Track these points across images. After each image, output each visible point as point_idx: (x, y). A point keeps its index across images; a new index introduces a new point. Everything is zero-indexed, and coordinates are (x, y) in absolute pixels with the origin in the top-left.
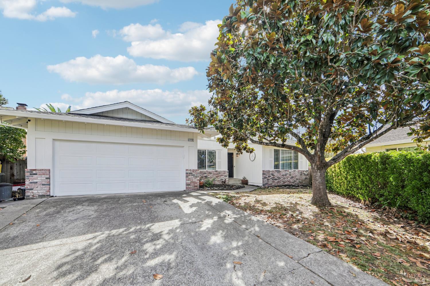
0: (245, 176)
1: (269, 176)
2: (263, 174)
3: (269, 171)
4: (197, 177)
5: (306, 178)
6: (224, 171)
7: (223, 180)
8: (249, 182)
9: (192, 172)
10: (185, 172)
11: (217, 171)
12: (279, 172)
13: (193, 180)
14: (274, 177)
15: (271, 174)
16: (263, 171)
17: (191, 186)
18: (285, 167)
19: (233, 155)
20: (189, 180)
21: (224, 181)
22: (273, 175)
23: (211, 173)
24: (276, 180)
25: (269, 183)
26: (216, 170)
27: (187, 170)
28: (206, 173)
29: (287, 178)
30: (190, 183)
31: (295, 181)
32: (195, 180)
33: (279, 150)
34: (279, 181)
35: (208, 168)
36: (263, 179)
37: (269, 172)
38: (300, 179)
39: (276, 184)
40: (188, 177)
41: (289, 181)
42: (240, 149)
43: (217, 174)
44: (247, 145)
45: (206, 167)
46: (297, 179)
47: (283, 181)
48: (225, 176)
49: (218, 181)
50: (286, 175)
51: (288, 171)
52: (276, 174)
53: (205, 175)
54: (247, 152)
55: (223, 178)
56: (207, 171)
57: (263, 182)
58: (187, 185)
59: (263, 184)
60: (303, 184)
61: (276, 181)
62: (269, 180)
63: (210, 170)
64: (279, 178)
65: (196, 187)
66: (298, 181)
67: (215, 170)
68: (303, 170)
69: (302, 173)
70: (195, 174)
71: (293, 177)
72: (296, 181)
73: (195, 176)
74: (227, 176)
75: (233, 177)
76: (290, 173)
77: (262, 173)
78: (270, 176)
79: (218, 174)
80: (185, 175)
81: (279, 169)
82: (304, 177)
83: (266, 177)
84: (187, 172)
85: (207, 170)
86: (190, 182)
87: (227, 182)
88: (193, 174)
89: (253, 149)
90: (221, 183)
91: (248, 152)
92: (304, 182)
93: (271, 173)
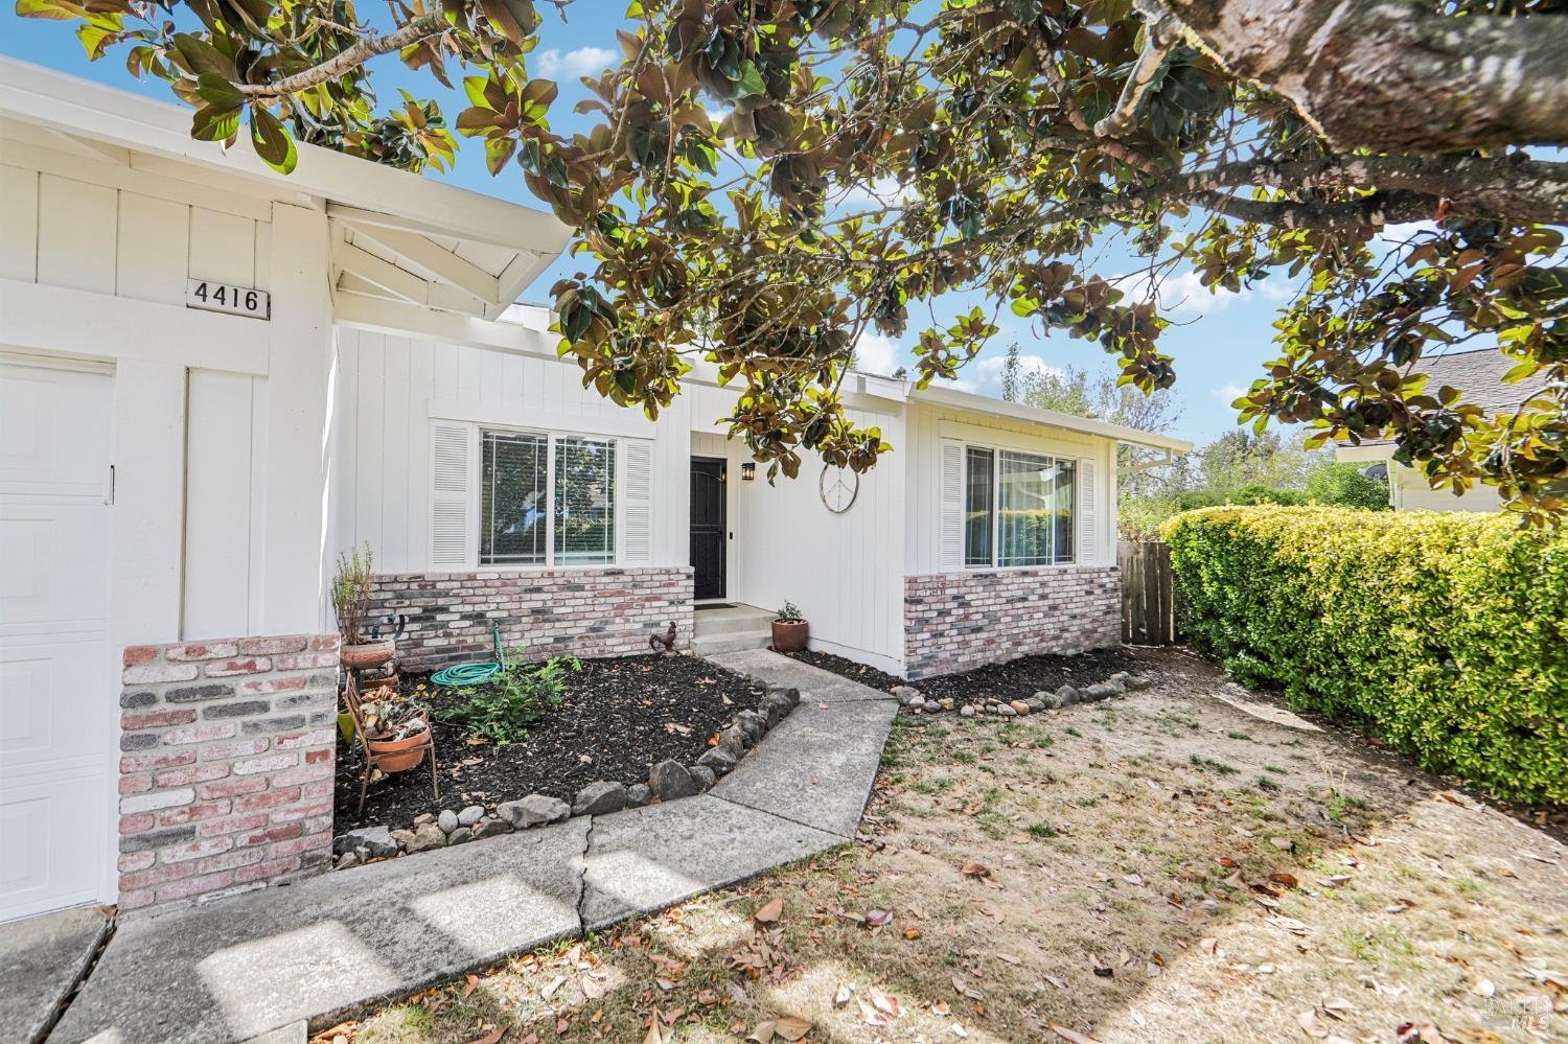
0: (794, 603)
1: (941, 613)
2: (912, 601)
3: (941, 583)
4: (299, 722)
5: (1109, 610)
6: (668, 572)
7: (658, 624)
8: (814, 632)
9: (215, 669)
10: (108, 683)
11: (621, 572)
12: (991, 580)
13: (241, 769)
14: (967, 617)
15: (955, 598)
16: (912, 581)
17: (206, 848)
18: (1013, 550)
19: (725, 471)
20: (178, 776)
21: (663, 631)
22: (965, 605)
23: (581, 588)
24: (979, 630)
25: (942, 655)
26: (618, 565)
27: (135, 656)
28: (539, 590)
29: (1031, 618)
30: (194, 811)
31: (1064, 630)
32: (269, 763)
33: (992, 454)
34: (993, 635)
35: (558, 548)
36: (907, 630)
37: (943, 589)
38: (1084, 616)
39: (979, 656)
40: (150, 741)
41: (1036, 634)
42: (777, 436)
43: (620, 593)
44: (828, 406)
45: (542, 549)
46: (1074, 617)
47: (1011, 637)
48: (672, 603)
49: (631, 634)
50: (1024, 599)
51: (1035, 574)
52: (978, 597)
53: (536, 601)
54: (833, 457)
55: (661, 616)
56: (551, 574)
57: (911, 651)
58: (142, 838)
59: (910, 667)
60: (1099, 640)
61: (977, 640)
62: (941, 635)
63: (576, 565)
64: (993, 619)
65: (286, 846)
66: (1075, 628)
67: (607, 566)
68: (1097, 565)
69: (1091, 585)
70: (275, 697)
71: (1054, 608)
72: (1067, 630)
73: (275, 713)
74: (682, 602)
75: (724, 596)
76: (1043, 584)
77: (900, 592)
78: (949, 613)
79: (632, 589)
80: (109, 721)
81: (990, 562)
82: (1101, 603)
83: (927, 621)
84: (147, 676)
85: (550, 565)
86: (185, 796)
87: (680, 642)
88: (244, 694)
89: (875, 442)
90: (645, 649)
91: (841, 462)
92: (1100, 630)
93: (954, 591)
